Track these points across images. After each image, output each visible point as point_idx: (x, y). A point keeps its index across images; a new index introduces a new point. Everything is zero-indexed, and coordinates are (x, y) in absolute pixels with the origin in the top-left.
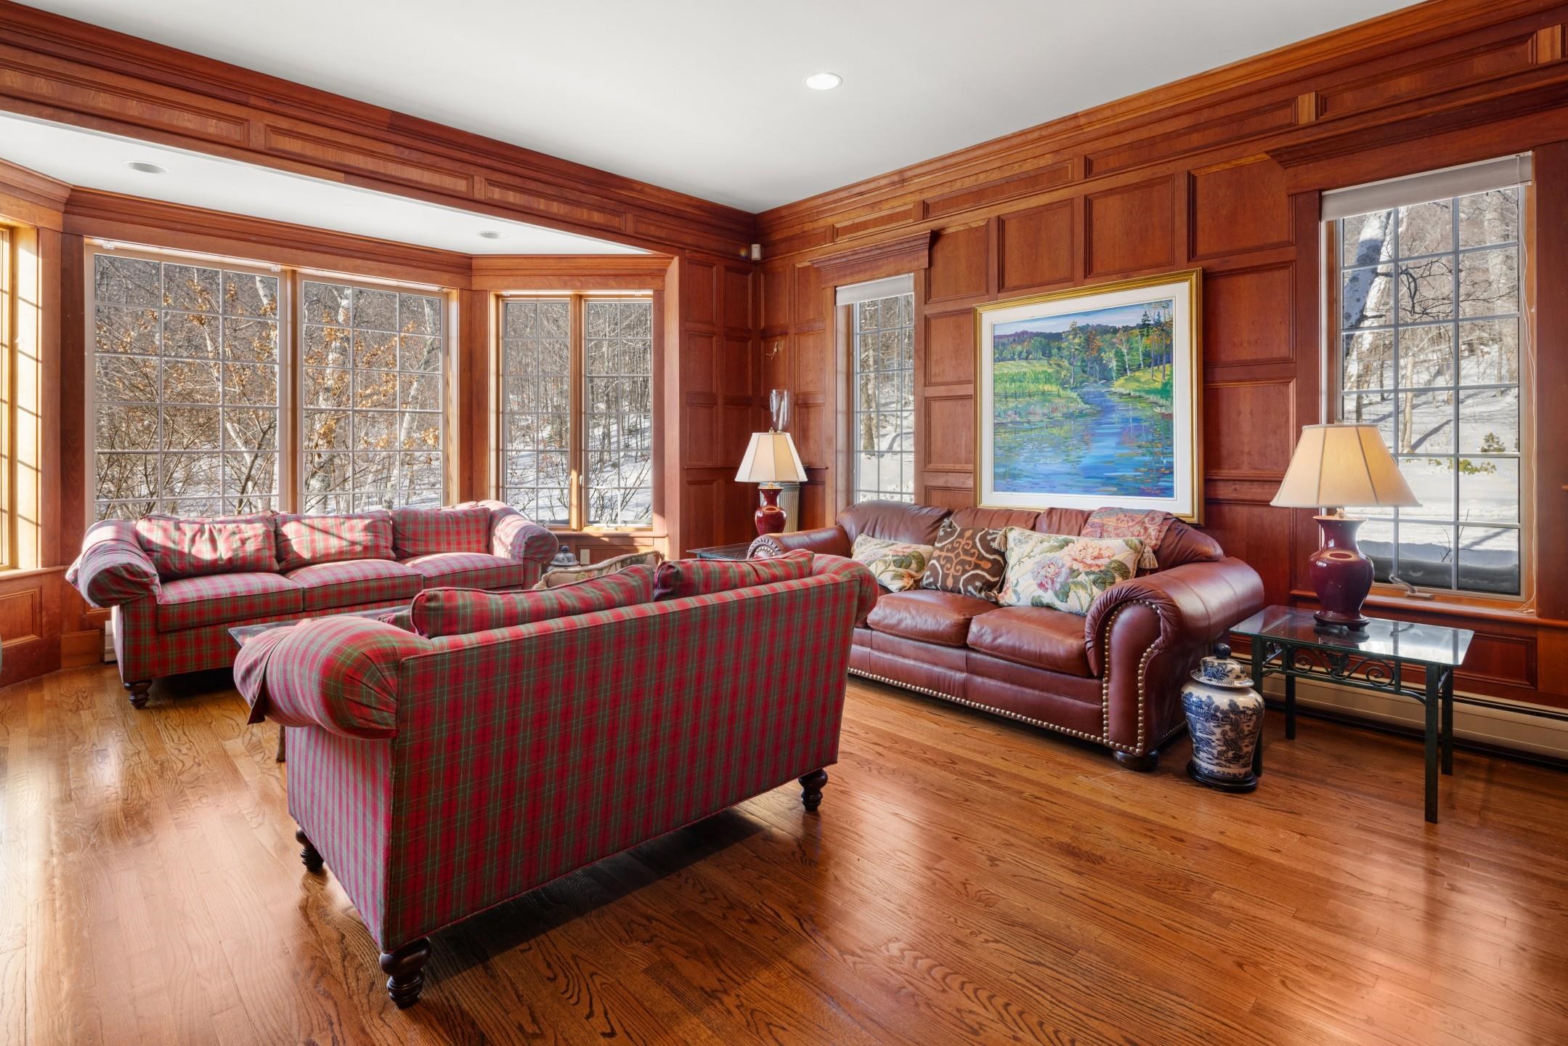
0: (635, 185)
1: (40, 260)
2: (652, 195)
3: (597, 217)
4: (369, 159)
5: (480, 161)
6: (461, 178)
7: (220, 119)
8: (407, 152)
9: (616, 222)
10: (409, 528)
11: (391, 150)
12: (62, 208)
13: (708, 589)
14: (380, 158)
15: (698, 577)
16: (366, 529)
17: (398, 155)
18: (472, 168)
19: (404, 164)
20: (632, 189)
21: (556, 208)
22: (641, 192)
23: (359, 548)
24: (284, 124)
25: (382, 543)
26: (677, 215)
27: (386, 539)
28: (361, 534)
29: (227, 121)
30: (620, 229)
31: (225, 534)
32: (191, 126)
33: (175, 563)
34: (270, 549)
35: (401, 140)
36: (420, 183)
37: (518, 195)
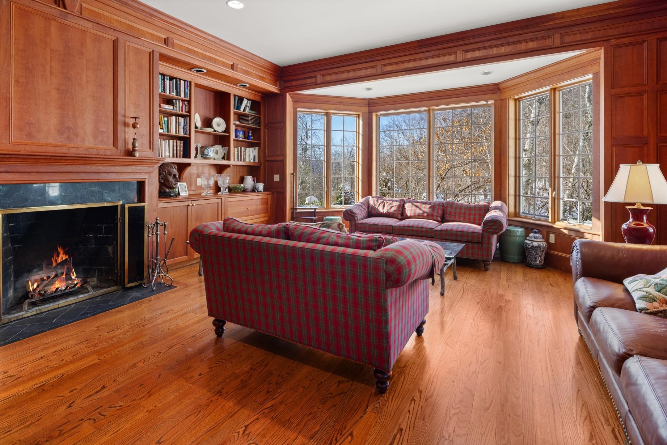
0: (556, 16)
1: (361, 122)
2: (572, 16)
3: (532, 45)
4: (415, 63)
5: (459, 43)
6: (451, 55)
7: (370, 68)
8: (428, 53)
9: (548, 42)
10: (449, 210)
11: (422, 55)
12: (367, 106)
13: (300, 239)
14: (418, 60)
15: (297, 233)
16: (430, 208)
17: (424, 56)
18: (456, 48)
19: (427, 59)
20: (556, 19)
21: (503, 50)
22: (563, 17)
23: (425, 214)
24: (386, 62)
25: (435, 214)
26: (602, 19)
27: (438, 213)
28: (428, 209)
29: (372, 68)
30: (550, 46)
31: (388, 204)
32: (363, 74)
33: (373, 212)
34: (399, 211)
35: (424, 50)
36: (434, 64)
37: (481, 51)
